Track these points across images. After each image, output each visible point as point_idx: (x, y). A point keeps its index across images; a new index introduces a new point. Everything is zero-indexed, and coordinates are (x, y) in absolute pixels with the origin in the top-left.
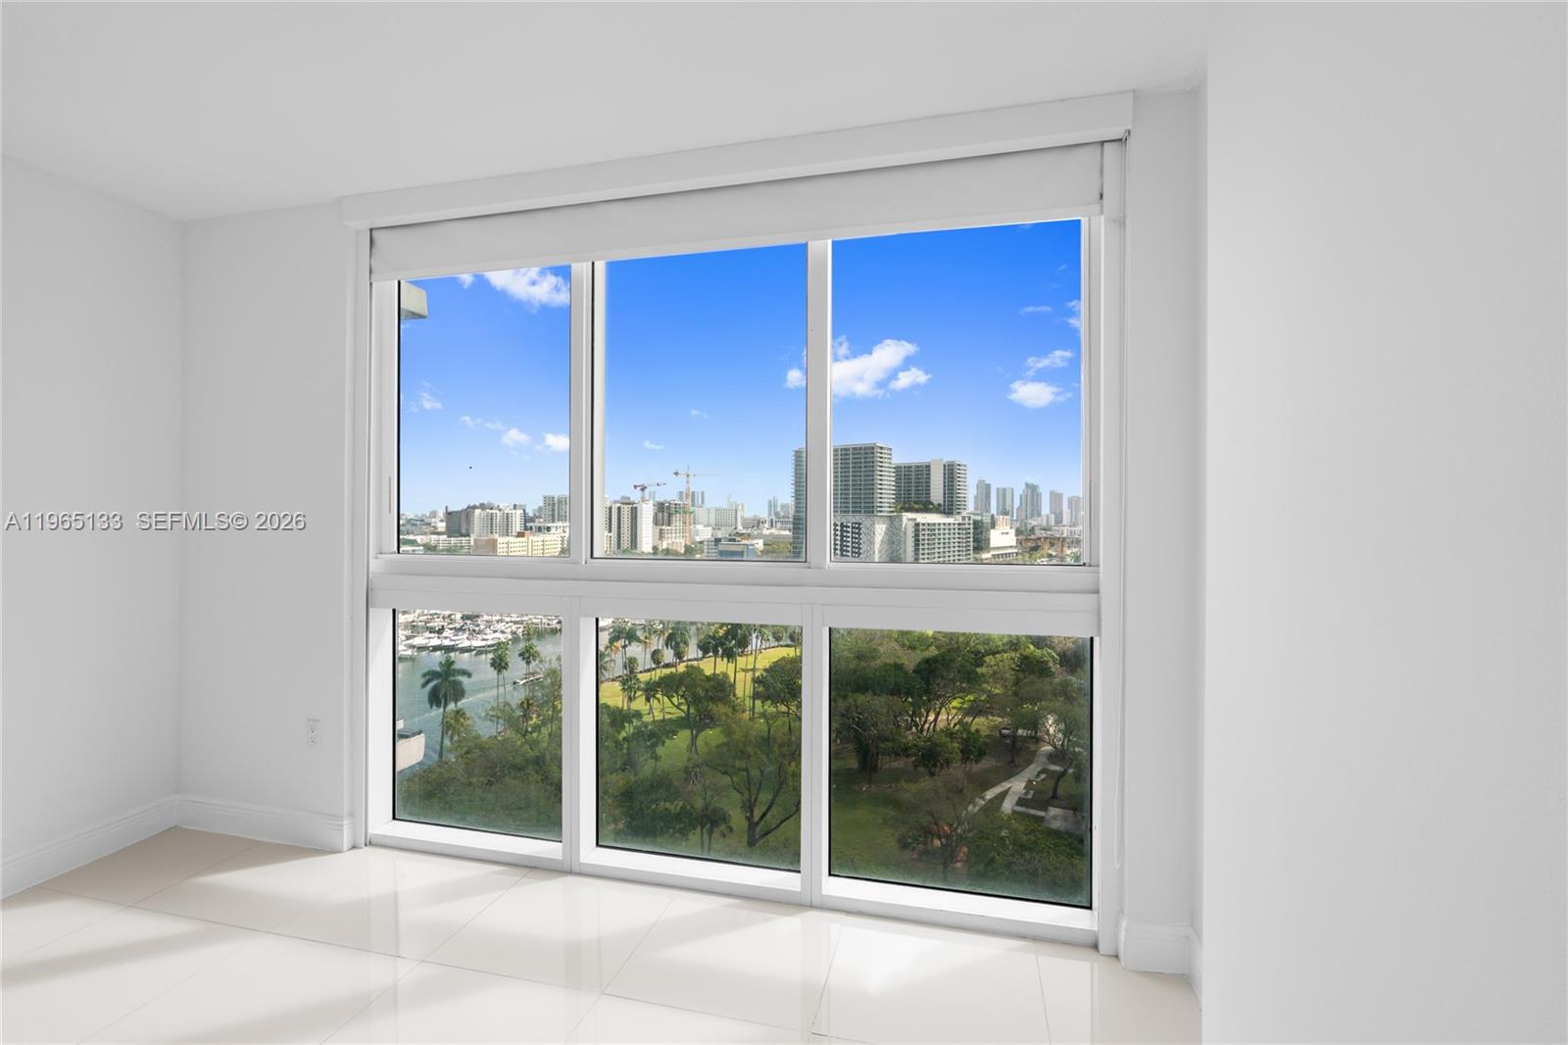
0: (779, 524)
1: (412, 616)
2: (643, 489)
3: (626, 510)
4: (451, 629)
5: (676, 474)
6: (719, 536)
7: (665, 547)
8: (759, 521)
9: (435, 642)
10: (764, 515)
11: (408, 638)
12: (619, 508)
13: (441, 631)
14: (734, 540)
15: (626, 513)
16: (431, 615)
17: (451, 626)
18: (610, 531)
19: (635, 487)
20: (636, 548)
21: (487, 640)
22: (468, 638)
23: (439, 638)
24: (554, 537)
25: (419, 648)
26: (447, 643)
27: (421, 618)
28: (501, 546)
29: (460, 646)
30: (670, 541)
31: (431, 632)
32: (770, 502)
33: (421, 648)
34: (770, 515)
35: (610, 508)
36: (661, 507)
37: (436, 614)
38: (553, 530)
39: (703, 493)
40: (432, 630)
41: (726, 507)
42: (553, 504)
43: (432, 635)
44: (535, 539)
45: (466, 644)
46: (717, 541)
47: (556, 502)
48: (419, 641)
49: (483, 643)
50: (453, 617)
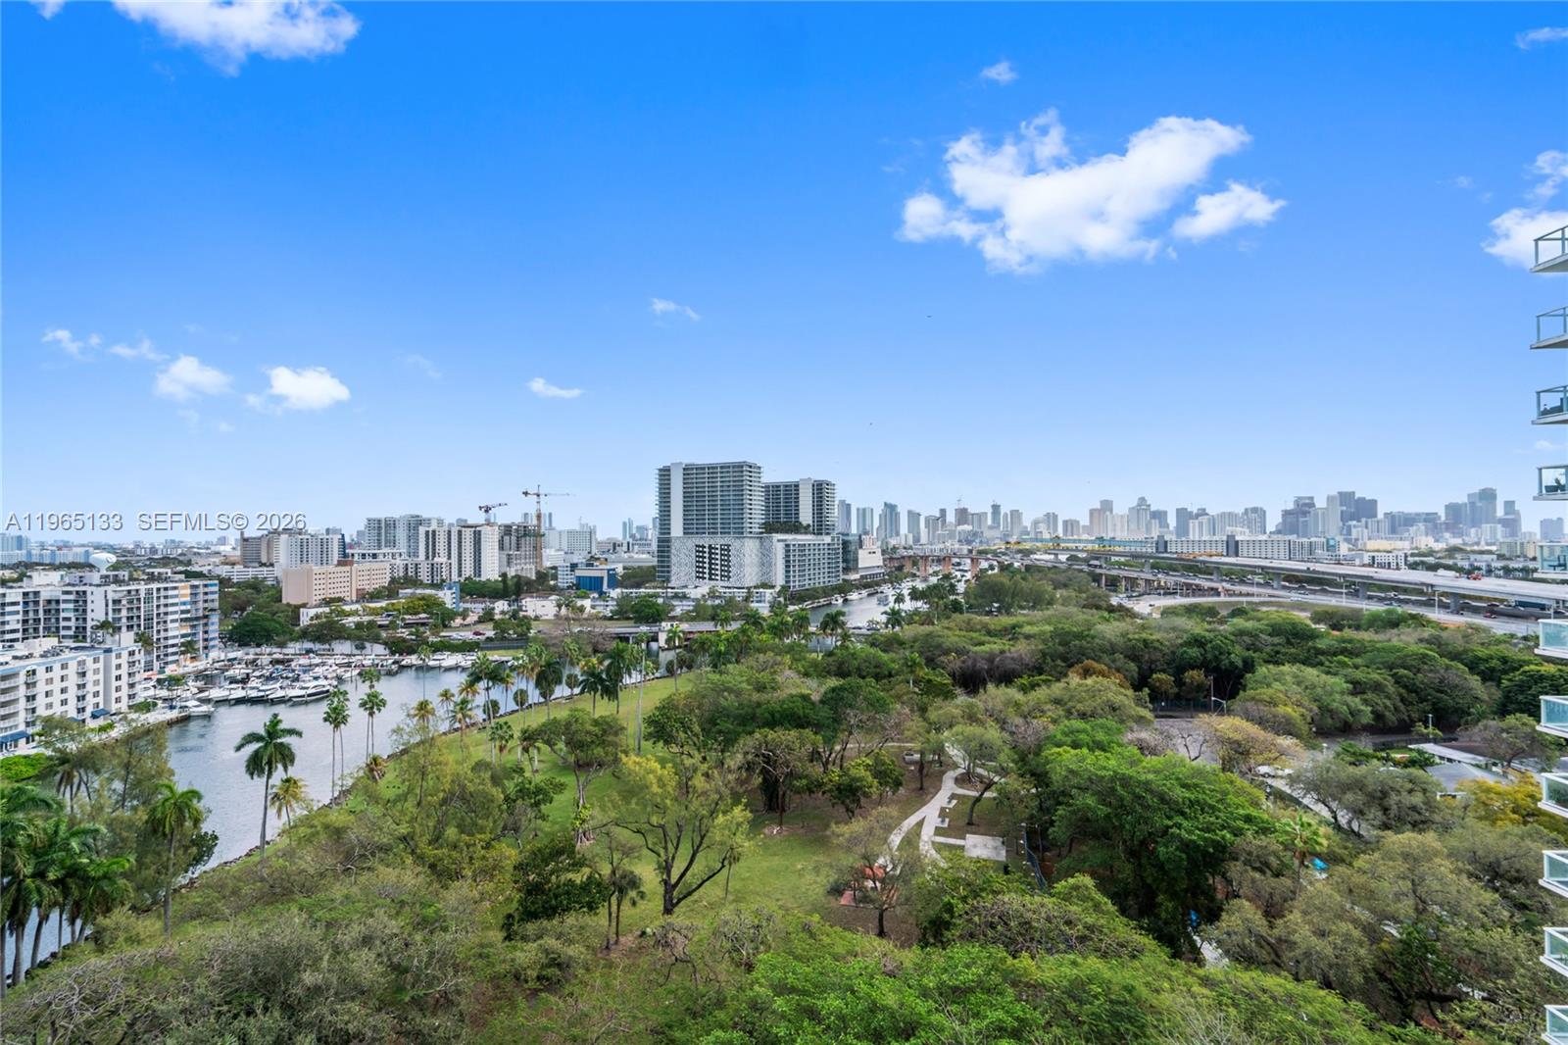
0: (636, 547)
1: (204, 662)
2: (487, 510)
3: (468, 534)
4: (259, 677)
5: (526, 494)
6: (575, 561)
7: (513, 574)
8: (614, 544)
9: (239, 693)
10: (618, 536)
11: (201, 691)
12: (460, 532)
13: (245, 680)
14: (592, 565)
15: (468, 537)
16: (229, 660)
17: (257, 673)
18: (449, 558)
19: (481, 508)
20: (480, 576)
21: (307, 688)
22: (281, 687)
23: (243, 688)
24: (382, 565)
25: (217, 702)
26: (254, 694)
27: (217, 665)
28: (318, 577)
29: (270, 697)
30: (519, 567)
31: (231, 683)
32: (625, 524)
33: (220, 702)
34: (625, 537)
35: (449, 532)
36: (507, 530)
37: (235, 659)
38: (381, 557)
39: (550, 515)
40: (233, 680)
41: (578, 528)
42: (380, 528)
43: (233, 686)
44: (360, 567)
45: (280, 693)
46: (574, 566)
47: (383, 525)
48: (215, 693)
49: (303, 692)
50: (259, 662)
